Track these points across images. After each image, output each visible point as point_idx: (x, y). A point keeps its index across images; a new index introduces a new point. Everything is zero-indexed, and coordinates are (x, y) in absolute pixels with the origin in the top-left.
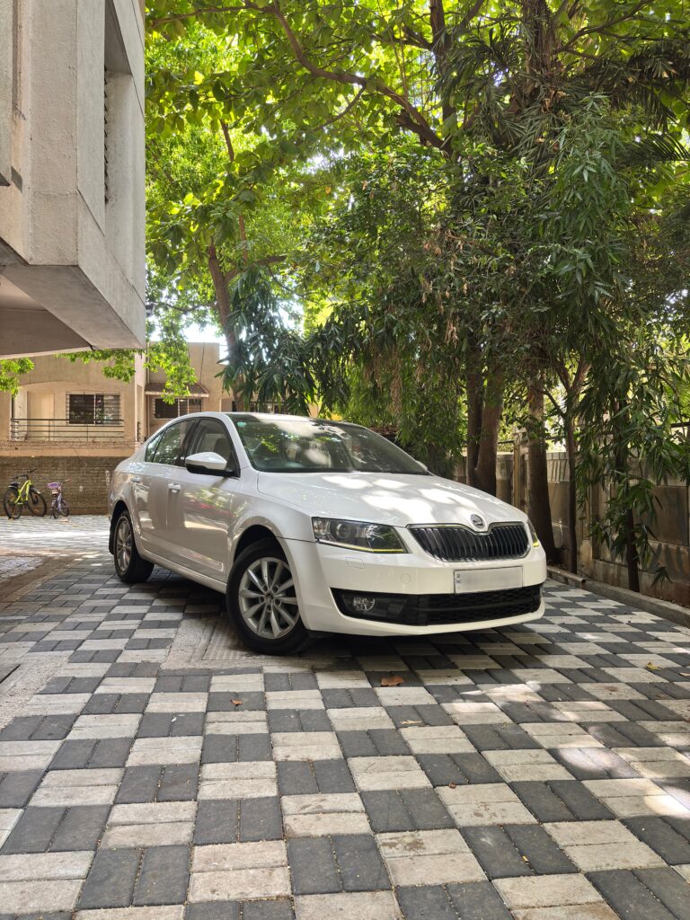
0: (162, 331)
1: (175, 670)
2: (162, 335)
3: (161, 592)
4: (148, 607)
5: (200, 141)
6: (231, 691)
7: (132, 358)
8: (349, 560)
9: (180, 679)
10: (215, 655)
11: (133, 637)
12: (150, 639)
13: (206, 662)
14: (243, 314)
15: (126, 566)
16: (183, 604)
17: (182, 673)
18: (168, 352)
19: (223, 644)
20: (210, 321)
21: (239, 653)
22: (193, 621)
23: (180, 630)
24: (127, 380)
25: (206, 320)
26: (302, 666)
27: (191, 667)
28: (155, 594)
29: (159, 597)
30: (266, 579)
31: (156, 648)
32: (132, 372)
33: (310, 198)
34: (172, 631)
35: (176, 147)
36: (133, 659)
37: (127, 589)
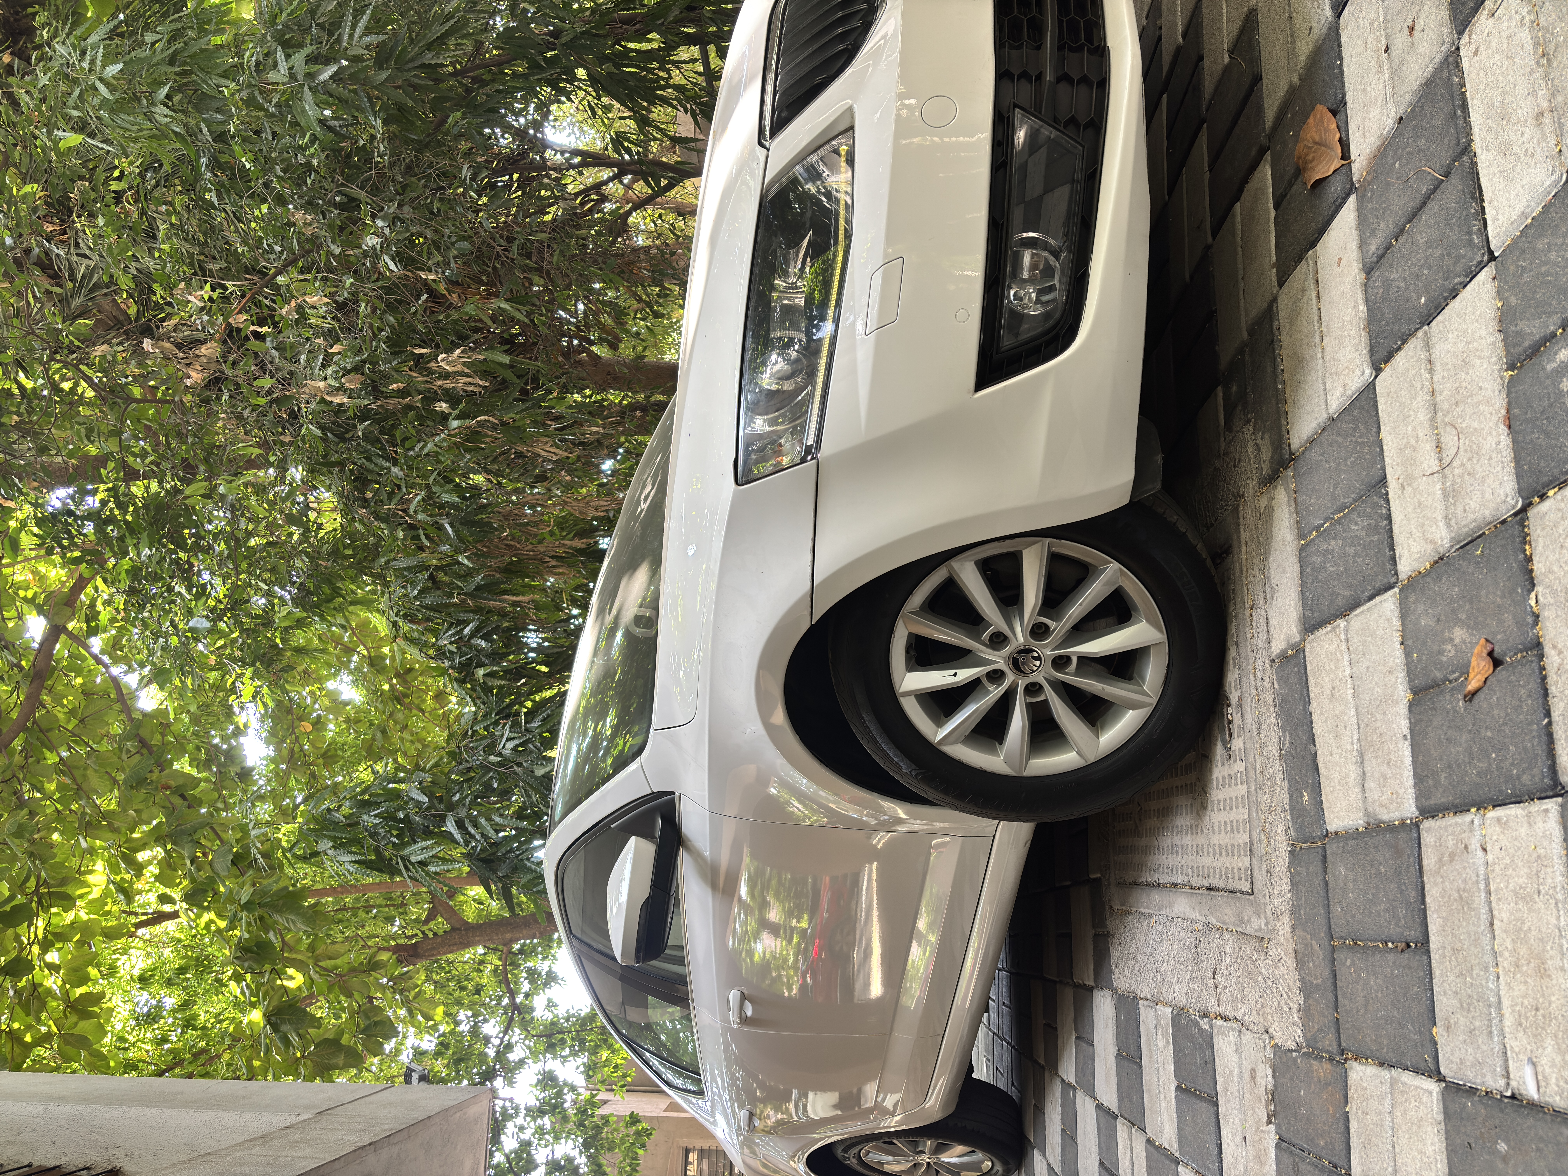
0: (555, 1057)
1: (1306, 989)
2: (565, 1059)
3: (1042, 1062)
4: (1080, 1095)
5: (182, 970)
6: (1403, 725)
7: (606, 1120)
8: (872, 325)
9: (1347, 962)
10: (1229, 851)
11: (1175, 1150)
12: (1179, 1088)
13: (1260, 878)
14: (407, 851)
15: (979, 1155)
16: (1068, 994)
17: (1320, 954)
18: (597, 1046)
19: (1188, 840)
20: (547, 963)
21: (1219, 771)
22: (1116, 954)
23: (1143, 991)
24: (648, 1133)
25: (546, 969)
26: (1267, 516)
27: (1284, 926)
28: (1047, 1074)
29: (1053, 1065)
30: (964, 675)
31: (1209, 1065)
32: (634, 1119)
33: (321, 761)
34: (1147, 1016)
35: (195, 1017)
36: (1259, 1158)
37: (1037, 1155)
